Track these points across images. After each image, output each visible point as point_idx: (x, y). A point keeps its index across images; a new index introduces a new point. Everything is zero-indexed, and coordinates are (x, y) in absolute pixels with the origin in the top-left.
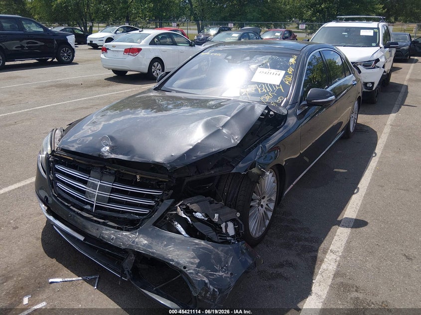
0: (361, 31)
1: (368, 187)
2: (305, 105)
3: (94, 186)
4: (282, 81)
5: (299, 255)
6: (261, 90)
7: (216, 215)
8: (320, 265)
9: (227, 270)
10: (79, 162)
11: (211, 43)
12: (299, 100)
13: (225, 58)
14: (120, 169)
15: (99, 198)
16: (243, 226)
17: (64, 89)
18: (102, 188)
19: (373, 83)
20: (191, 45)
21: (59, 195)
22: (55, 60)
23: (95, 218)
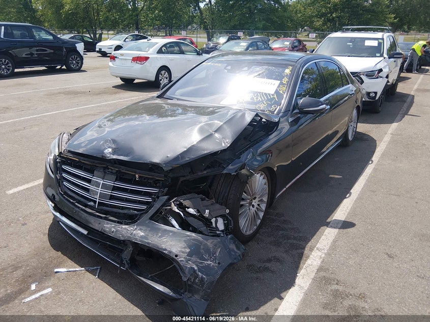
0: (366, 41)
1: (361, 191)
2: (297, 113)
3: (97, 185)
4: (277, 90)
5: (286, 251)
6: (257, 98)
7: (207, 211)
8: (306, 260)
9: (215, 259)
10: (84, 163)
11: (219, 52)
12: (291, 108)
13: (225, 69)
14: (121, 169)
15: (102, 196)
16: (232, 222)
17: (72, 96)
18: (104, 186)
19: (376, 93)
20: (198, 54)
21: (66, 193)
22: (64, 67)
23: (97, 214)
